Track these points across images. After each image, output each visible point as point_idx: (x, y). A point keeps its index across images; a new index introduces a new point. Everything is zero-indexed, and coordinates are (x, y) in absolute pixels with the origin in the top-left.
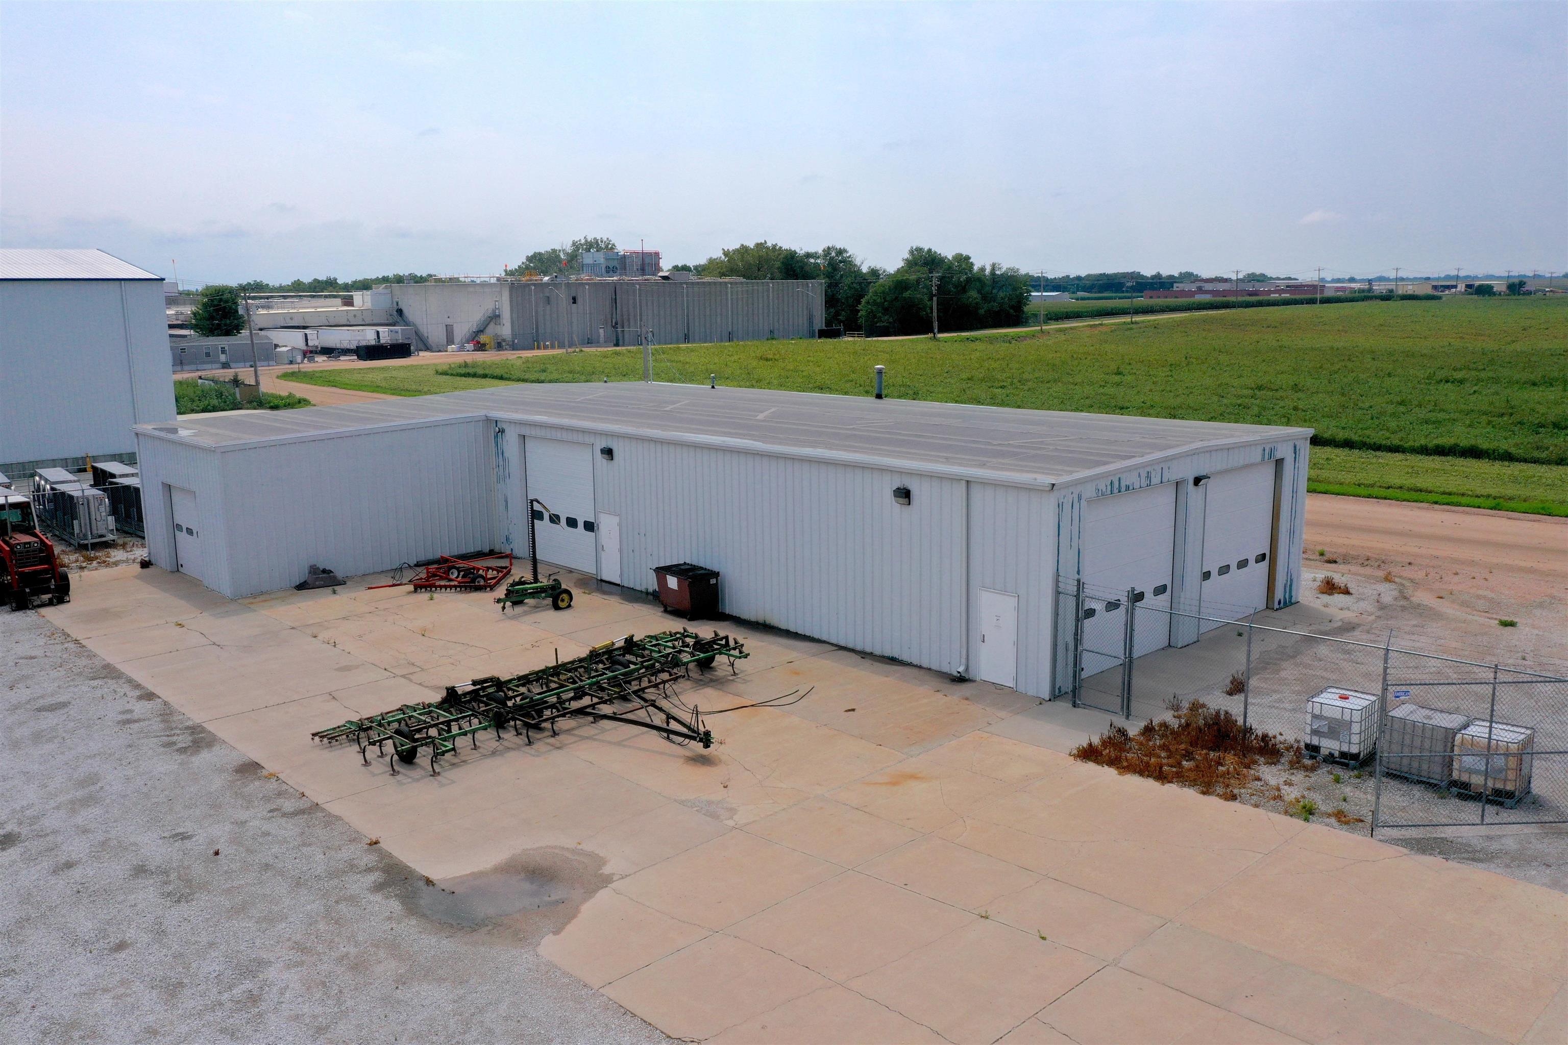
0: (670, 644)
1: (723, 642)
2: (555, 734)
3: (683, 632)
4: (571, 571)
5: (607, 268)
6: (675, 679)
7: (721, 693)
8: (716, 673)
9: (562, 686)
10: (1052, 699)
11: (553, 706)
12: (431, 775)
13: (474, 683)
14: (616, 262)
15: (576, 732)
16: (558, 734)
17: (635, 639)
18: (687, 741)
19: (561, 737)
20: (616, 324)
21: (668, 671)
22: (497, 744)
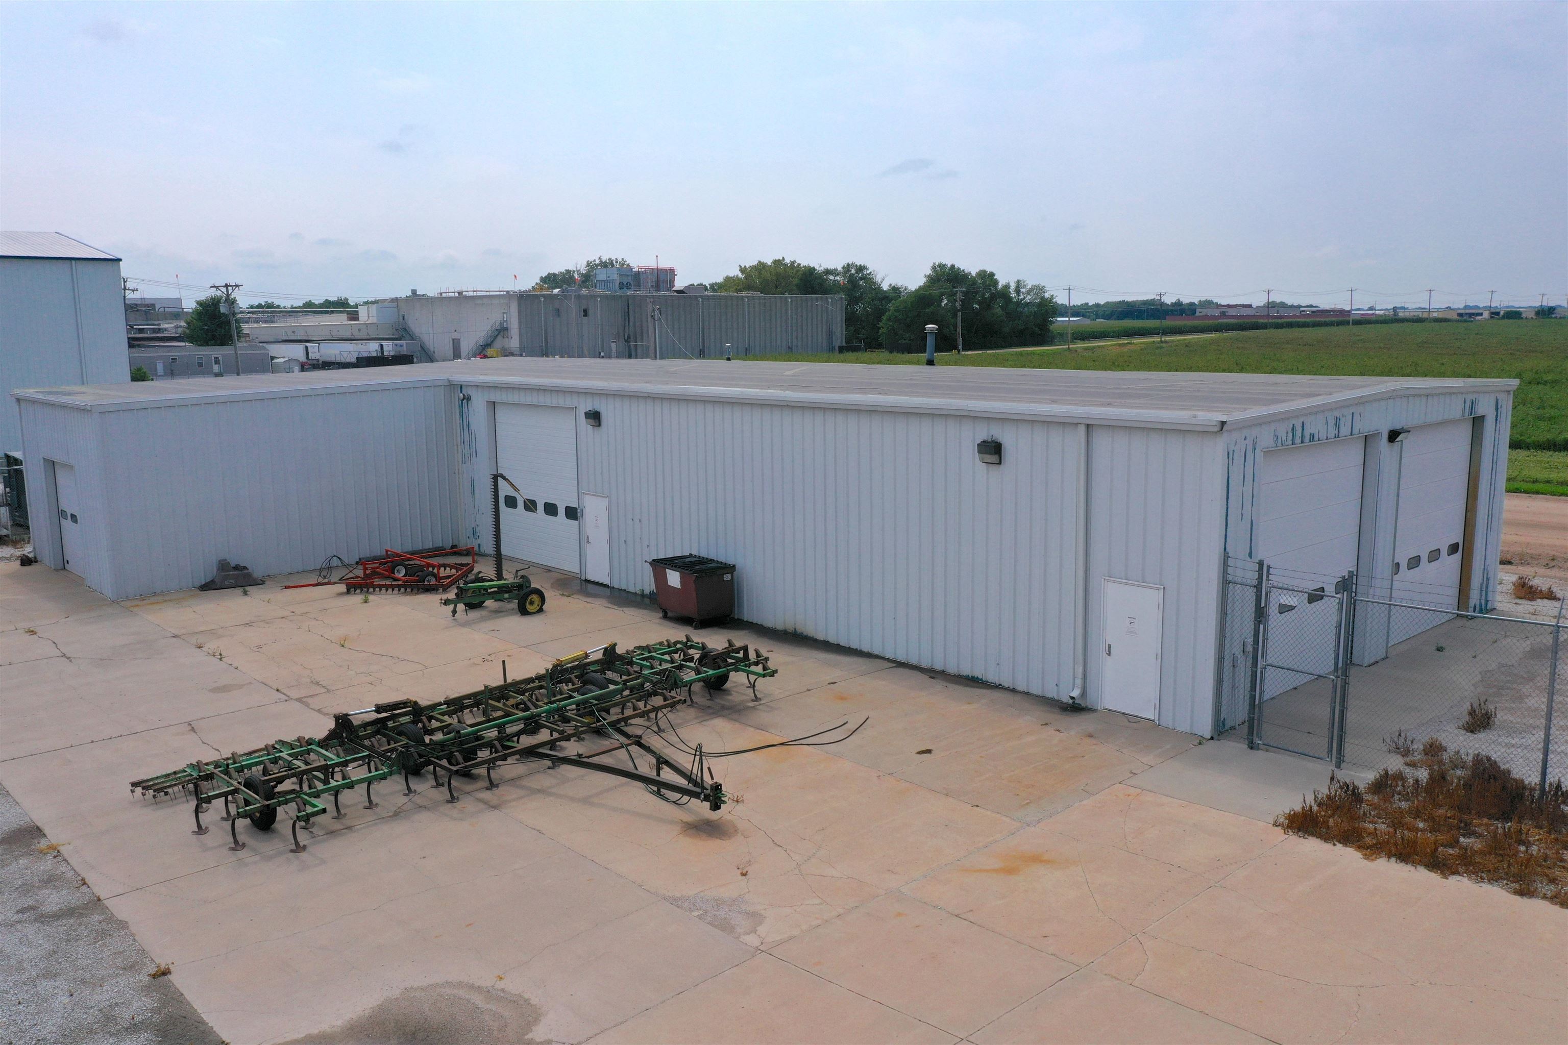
0: (667, 657)
1: (741, 655)
2: (492, 785)
3: (685, 640)
4: (549, 570)
5: (621, 283)
6: (672, 706)
7: (737, 725)
8: (730, 698)
9: (507, 715)
10: (1215, 737)
11: (490, 745)
12: (292, 851)
13: (379, 709)
14: (630, 278)
15: (524, 782)
16: (497, 786)
17: (620, 650)
18: (686, 798)
19: (502, 789)
20: (629, 337)
21: (663, 695)
22: (405, 799)
